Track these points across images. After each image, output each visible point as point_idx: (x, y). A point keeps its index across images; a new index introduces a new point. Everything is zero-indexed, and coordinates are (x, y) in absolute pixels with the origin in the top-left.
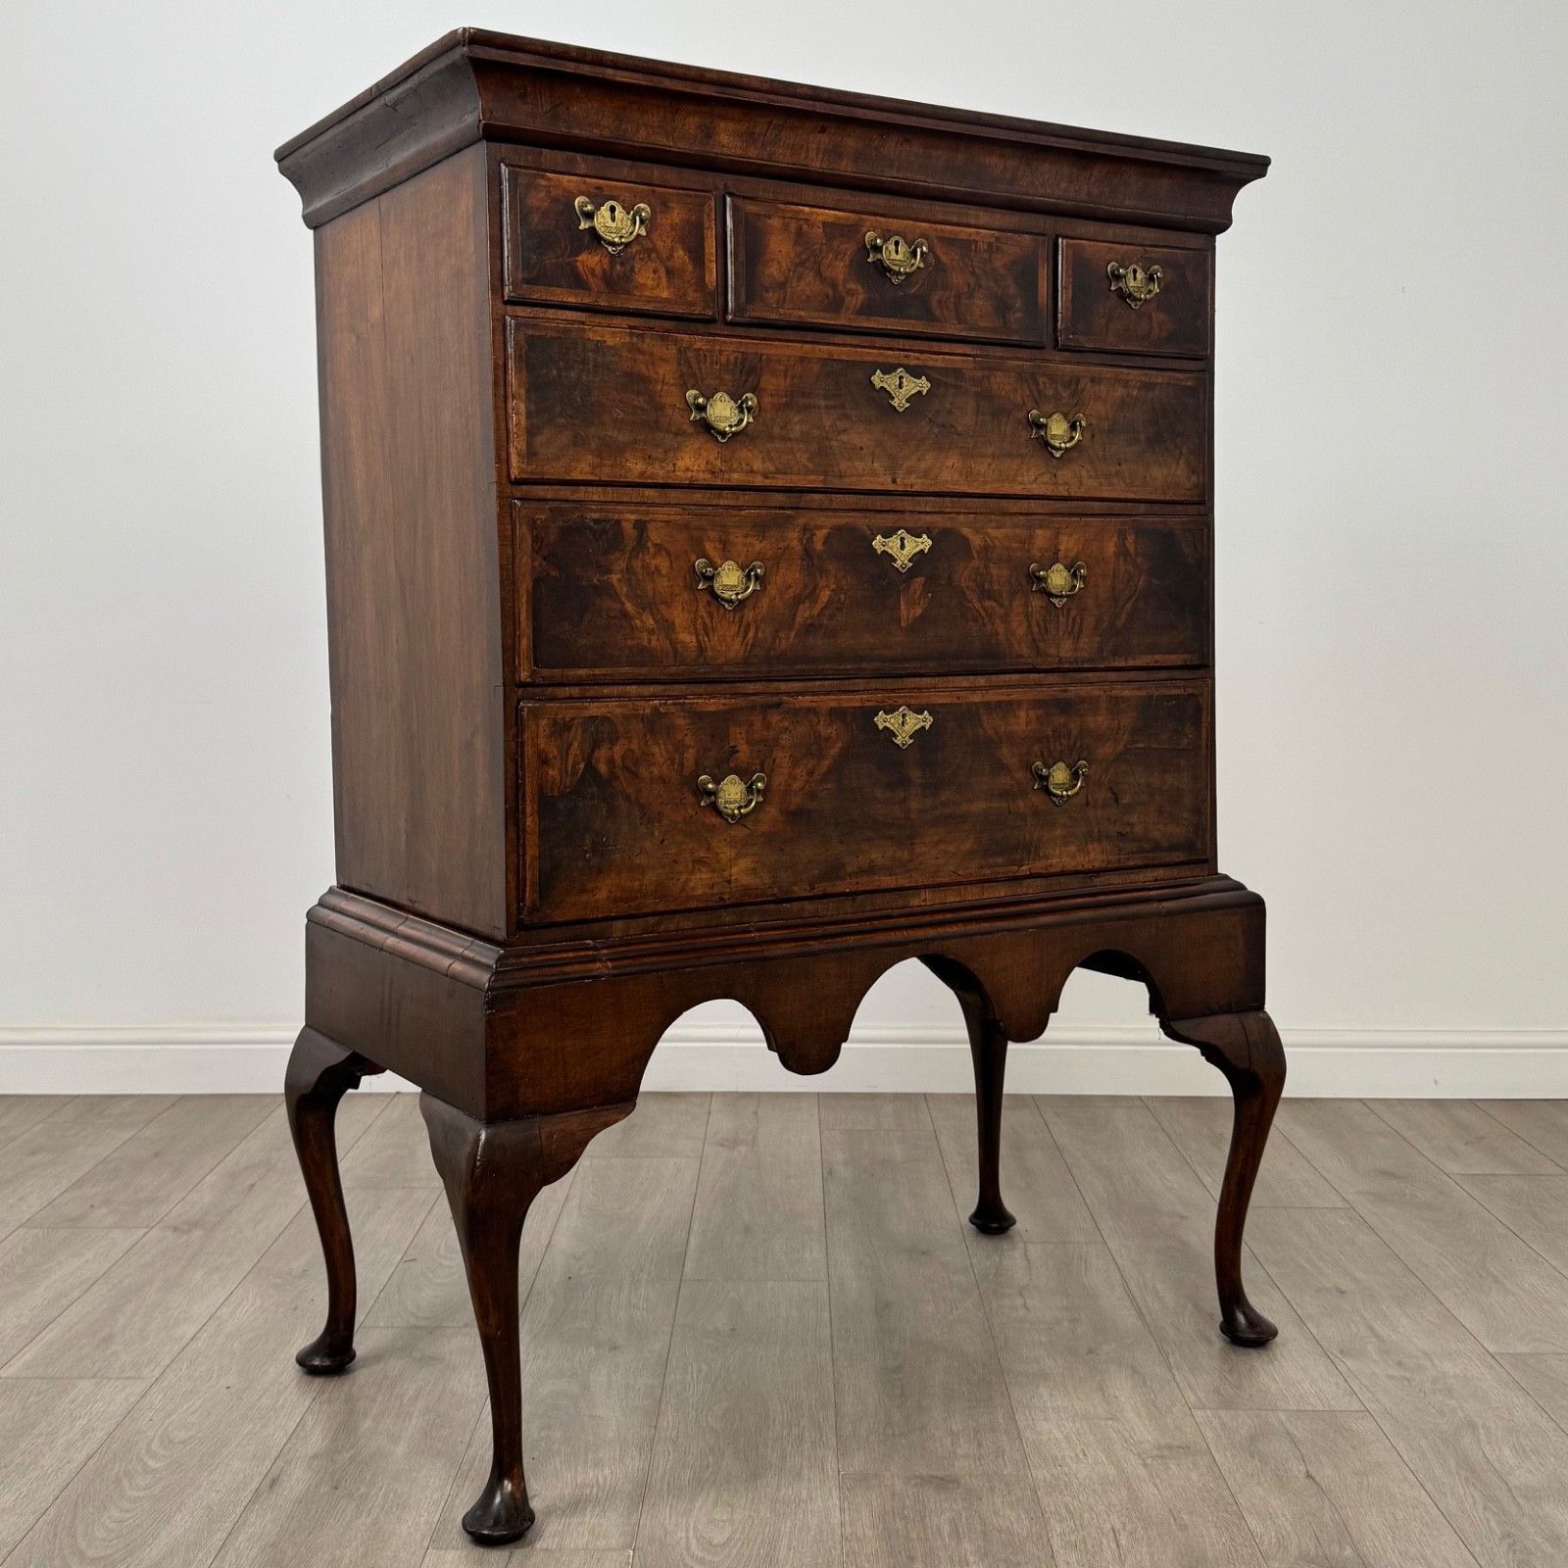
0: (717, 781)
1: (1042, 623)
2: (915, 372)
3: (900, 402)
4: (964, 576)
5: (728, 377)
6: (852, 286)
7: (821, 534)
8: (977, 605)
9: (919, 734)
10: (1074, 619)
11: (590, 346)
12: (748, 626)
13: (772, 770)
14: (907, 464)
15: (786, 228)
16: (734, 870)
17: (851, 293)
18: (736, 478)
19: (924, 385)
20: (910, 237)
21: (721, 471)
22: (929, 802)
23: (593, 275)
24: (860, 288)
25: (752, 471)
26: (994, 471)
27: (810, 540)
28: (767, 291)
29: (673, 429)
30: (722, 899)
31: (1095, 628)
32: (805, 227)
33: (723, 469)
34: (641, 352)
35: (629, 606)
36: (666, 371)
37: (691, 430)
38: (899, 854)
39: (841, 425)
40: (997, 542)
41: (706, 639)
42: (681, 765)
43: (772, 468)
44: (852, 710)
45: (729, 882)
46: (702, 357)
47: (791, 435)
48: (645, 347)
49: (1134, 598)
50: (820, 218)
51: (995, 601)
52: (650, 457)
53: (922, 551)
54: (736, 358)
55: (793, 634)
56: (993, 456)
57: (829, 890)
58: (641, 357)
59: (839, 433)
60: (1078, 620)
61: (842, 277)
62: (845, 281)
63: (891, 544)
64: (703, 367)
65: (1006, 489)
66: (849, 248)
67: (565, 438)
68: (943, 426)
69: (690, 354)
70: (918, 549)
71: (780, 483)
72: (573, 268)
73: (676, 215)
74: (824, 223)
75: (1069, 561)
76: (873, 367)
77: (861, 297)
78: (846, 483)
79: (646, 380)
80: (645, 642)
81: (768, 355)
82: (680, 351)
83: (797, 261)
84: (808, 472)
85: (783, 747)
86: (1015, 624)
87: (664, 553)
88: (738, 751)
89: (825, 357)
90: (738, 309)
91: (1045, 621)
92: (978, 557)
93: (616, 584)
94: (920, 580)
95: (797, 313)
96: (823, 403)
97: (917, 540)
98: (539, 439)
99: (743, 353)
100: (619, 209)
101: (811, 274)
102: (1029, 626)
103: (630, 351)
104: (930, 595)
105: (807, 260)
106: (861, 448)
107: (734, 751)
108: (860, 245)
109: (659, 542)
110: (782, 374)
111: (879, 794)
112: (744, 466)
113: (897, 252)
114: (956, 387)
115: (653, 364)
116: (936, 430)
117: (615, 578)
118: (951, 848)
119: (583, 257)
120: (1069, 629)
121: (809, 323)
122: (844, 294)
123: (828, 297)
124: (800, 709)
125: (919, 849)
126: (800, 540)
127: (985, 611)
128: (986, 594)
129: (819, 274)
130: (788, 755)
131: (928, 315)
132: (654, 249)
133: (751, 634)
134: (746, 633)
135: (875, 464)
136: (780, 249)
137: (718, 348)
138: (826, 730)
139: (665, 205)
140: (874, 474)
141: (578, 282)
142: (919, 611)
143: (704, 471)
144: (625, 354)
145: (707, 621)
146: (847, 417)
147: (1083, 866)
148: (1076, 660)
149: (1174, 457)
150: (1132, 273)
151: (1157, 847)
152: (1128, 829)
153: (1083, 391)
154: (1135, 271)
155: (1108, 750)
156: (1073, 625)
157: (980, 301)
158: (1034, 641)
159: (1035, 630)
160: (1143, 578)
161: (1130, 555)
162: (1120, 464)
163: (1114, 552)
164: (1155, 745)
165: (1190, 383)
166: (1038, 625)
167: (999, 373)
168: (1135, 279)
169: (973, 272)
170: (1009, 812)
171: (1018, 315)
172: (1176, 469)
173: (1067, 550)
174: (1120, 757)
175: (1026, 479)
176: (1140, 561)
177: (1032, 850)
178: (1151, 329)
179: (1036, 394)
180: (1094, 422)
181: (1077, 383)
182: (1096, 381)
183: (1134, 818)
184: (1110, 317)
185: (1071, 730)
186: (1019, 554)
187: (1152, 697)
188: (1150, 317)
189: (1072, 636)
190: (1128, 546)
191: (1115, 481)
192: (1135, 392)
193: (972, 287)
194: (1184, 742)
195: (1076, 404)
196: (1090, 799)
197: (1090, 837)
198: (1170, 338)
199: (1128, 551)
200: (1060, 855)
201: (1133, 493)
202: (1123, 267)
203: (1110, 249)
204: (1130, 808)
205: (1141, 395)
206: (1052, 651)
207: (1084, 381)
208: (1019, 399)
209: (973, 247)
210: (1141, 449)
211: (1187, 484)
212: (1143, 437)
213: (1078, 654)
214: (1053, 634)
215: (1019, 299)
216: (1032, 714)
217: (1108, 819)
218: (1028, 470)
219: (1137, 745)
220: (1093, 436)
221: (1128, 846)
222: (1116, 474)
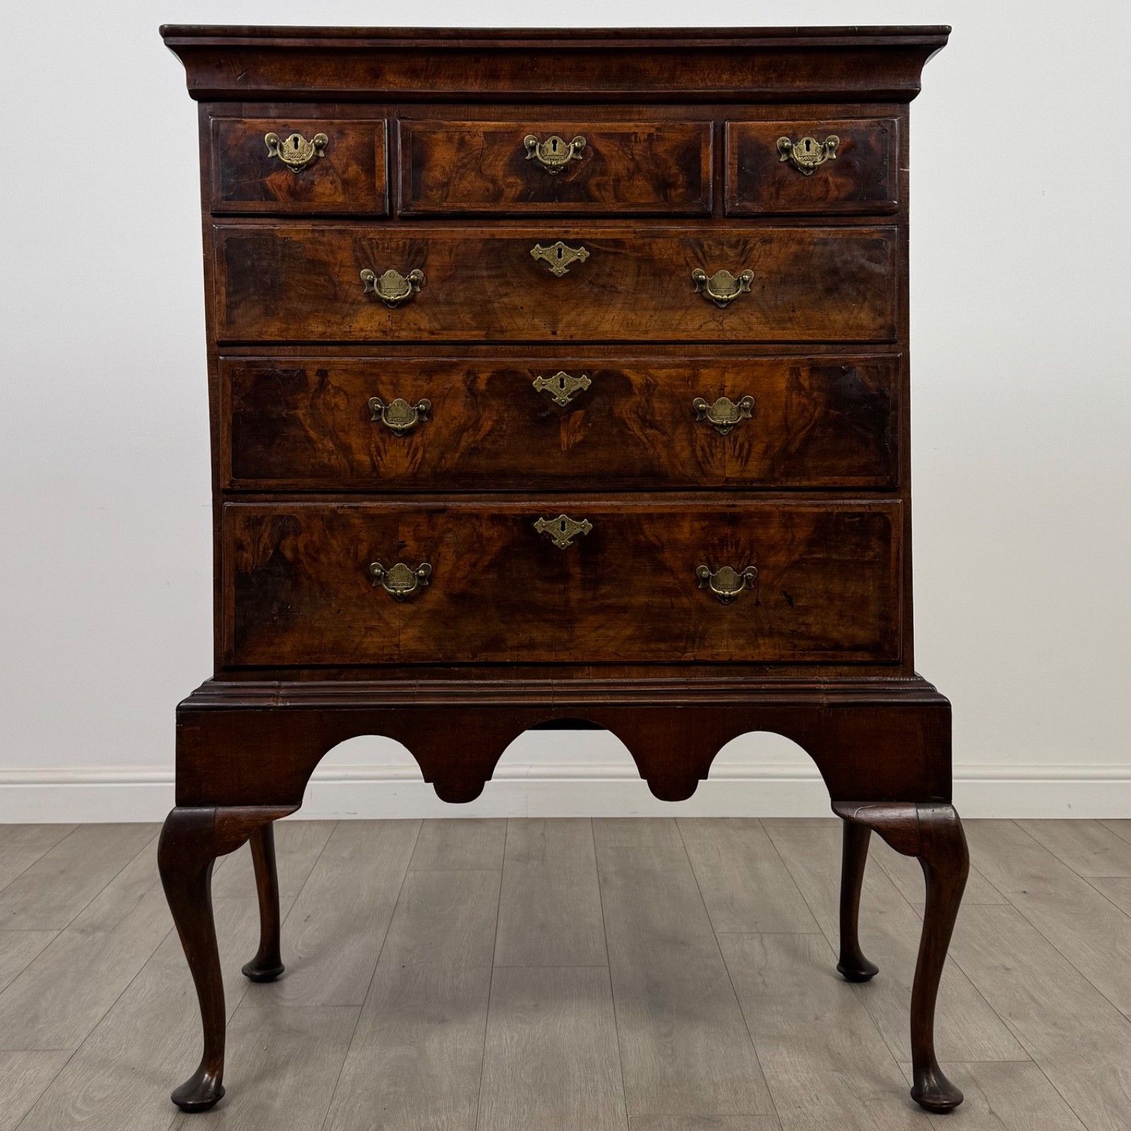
0: (387, 567)
1: (708, 450)
2: (573, 244)
3: (560, 269)
4: (624, 408)
5: (397, 258)
6: (511, 180)
7: (483, 377)
8: (639, 433)
9: (577, 537)
10: (742, 445)
11: (279, 242)
12: (417, 449)
13: (438, 561)
14: (567, 319)
15: (450, 139)
16: (402, 637)
17: (510, 185)
18: (404, 335)
19: (582, 254)
20: (568, 136)
21: (391, 330)
22: (590, 595)
23: (280, 190)
24: (519, 181)
25: (420, 330)
26: (656, 321)
27: (474, 382)
28: (432, 190)
29: (350, 300)
30: (391, 659)
31: (765, 453)
32: (467, 137)
33: (394, 328)
34: (320, 243)
35: (312, 434)
36: (345, 256)
37: (364, 300)
39: (502, 290)
40: (659, 380)
41: (379, 458)
42: (356, 554)
43: (438, 326)
44: (513, 517)
45: (398, 646)
46: (375, 245)
47: (456, 301)
48: (325, 239)
49: (809, 427)
50: (482, 129)
51: (657, 429)
52: (329, 322)
53: (581, 389)
54: (405, 243)
55: (458, 455)
56: (655, 309)
57: (490, 659)
58: (322, 247)
59: (501, 296)
60: (746, 444)
61: (501, 173)
62: (505, 176)
63: (552, 384)
64: (375, 251)
65: (669, 336)
66: (509, 150)
67: (258, 310)
68: (603, 286)
69: (364, 243)
70: (577, 387)
71: (445, 338)
72: (264, 186)
73: (352, 139)
74: (485, 133)
75: (736, 395)
76: (533, 242)
77: (520, 188)
78: (507, 337)
79: (325, 264)
80: (326, 461)
81: (433, 239)
82: (355, 241)
83: (459, 164)
84: (471, 329)
85: (447, 544)
87: (342, 393)
88: (406, 546)
89: (488, 237)
90: (406, 205)
91: (710, 446)
92: (640, 393)
93: (301, 417)
94: (580, 412)
95: (458, 205)
96: (485, 273)
97: (577, 379)
98: (236, 312)
99: (411, 239)
100: (301, 138)
101: (473, 173)
102: (694, 451)
103: (312, 243)
104: (590, 424)
105: (468, 163)
106: (522, 308)
107: (403, 545)
108: (518, 147)
109: (337, 385)
110: (447, 253)
111: (539, 584)
112: (412, 326)
113: (555, 149)
114: (615, 254)
115: (332, 252)
116: (596, 290)
117: (300, 413)
118: (612, 633)
119: (273, 176)
120: (736, 453)
121: (471, 212)
122: (504, 187)
123: (488, 191)
124: (463, 514)
125: (580, 632)
126: (465, 382)
127: (646, 437)
128: (648, 423)
129: (480, 172)
130: (452, 550)
131: (591, 199)
132: (332, 167)
133: (419, 455)
134: (415, 455)
135: (535, 320)
136: (443, 155)
137: (388, 236)
138: (489, 531)
139: (342, 133)
140: (534, 328)
141: (268, 195)
142: (579, 438)
143: (376, 331)
144: (308, 246)
145: (381, 445)
146: (508, 284)
147: (753, 657)
148: (744, 480)
149: (856, 302)
150: (805, 145)
151: (837, 646)
152: (803, 628)
153: (751, 250)
154: (808, 143)
155: (781, 558)
156: (741, 450)
157: (640, 182)
158: (698, 464)
159: (699, 454)
160: (819, 409)
161: (804, 389)
162: (793, 311)
163: (787, 387)
164: (835, 556)
165: (875, 236)
166: (703, 449)
167: (661, 240)
168: (808, 149)
169: (633, 159)
170: (673, 607)
171: (680, 190)
172: (859, 313)
173: (734, 386)
174: (794, 566)
175: (690, 327)
176: (815, 394)
177: (697, 640)
178: (828, 191)
179: (700, 255)
180: (764, 275)
181: (746, 243)
182: (766, 241)
183: (810, 619)
184: (780, 184)
185: (740, 539)
186: (682, 390)
187: (831, 514)
188: (826, 181)
189: (740, 460)
190: (801, 380)
191: (789, 325)
192: (811, 248)
193: (631, 171)
194: (870, 555)
195: (744, 262)
196: (761, 600)
197: (760, 633)
198: (850, 198)
199: (803, 386)
200: (727, 646)
201: (809, 335)
202: (795, 140)
203: (780, 127)
204: (806, 610)
205: (819, 249)
206: (718, 472)
207: (753, 241)
208: (682, 261)
209: (633, 138)
210: (818, 297)
211: (872, 326)
212: (820, 286)
213: (746, 475)
214: (719, 457)
215: (681, 178)
216: (697, 525)
217: (781, 619)
218: (692, 320)
219: (815, 556)
220: (763, 287)
221: (803, 643)
222: (790, 319)
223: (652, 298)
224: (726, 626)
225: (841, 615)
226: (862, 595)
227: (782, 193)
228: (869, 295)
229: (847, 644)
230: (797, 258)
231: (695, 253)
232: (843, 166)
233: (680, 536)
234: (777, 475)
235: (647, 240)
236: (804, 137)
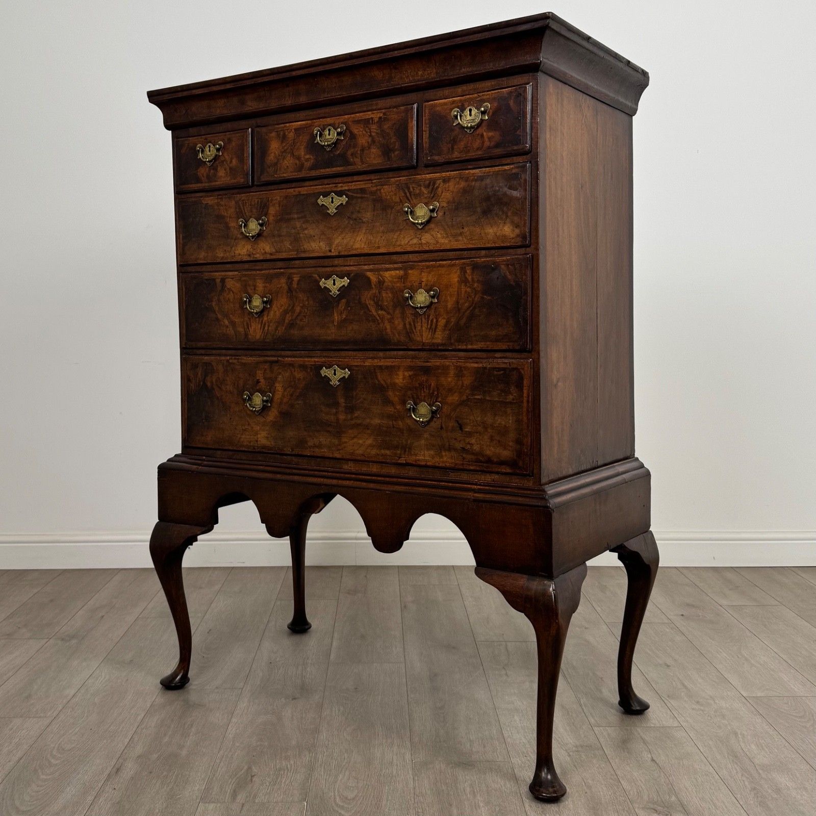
0: (251, 394)
1: (412, 324)
2: (339, 194)
3: (332, 210)
4: (367, 297)
5: (255, 211)
6: (308, 156)
7: (296, 279)
8: (375, 313)
9: (342, 380)
10: (432, 321)
11: (203, 206)
12: (265, 324)
14: (337, 241)
15: (278, 136)
16: (259, 436)
17: (307, 160)
18: (258, 256)
19: (344, 199)
20: (337, 125)
21: (253, 254)
22: (349, 417)
23: (203, 176)
24: (311, 157)
26: (384, 240)
27: (291, 283)
28: (269, 168)
29: (234, 237)
30: (254, 448)
31: (446, 326)
32: (287, 133)
33: (254, 252)
34: (221, 205)
35: (219, 316)
36: (232, 211)
38: (333, 440)
39: (305, 226)
40: (386, 279)
41: (248, 330)
43: (274, 250)
44: (310, 366)
46: (245, 204)
47: (282, 234)
48: (223, 203)
49: (471, 308)
50: (294, 127)
51: (385, 311)
52: (225, 251)
53: (344, 286)
54: (258, 201)
55: (284, 328)
57: (300, 453)
58: (222, 208)
59: (304, 230)
60: (435, 320)
61: (303, 153)
62: (304, 155)
63: (328, 283)
64: (245, 208)
65: (391, 249)
66: (307, 138)
67: (195, 246)
68: (355, 219)
69: (240, 203)
70: (342, 285)
71: (278, 257)
72: (196, 175)
74: (295, 129)
75: (429, 287)
76: (319, 195)
77: (312, 161)
78: (307, 254)
79: (223, 217)
80: (225, 331)
81: (271, 197)
82: (236, 202)
83: (283, 150)
84: (290, 251)
85: (279, 382)
86: (396, 322)
87: (231, 292)
88: (260, 382)
89: (297, 193)
90: (258, 178)
91: (414, 322)
92: (375, 288)
93: (214, 306)
94: (344, 301)
95: (282, 175)
96: (296, 216)
97: (341, 280)
98: (186, 248)
99: (261, 198)
100: (211, 146)
101: (289, 155)
102: (405, 325)
103: (217, 206)
104: (349, 308)
105: (287, 149)
106: (314, 236)
107: (258, 382)
108: (311, 136)
109: (229, 287)
110: (278, 205)
112: (262, 251)
113: (329, 134)
114: (362, 198)
115: (226, 210)
116: (351, 222)
117: (213, 304)
118: (361, 442)
119: (200, 169)
120: (429, 326)
121: (288, 179)
122: (304, 161)
123: (296, 165)
124: (286, 364)
125: (344, 440)
126: (287, 283)
127: (379, 316)
128: (380, 307)
129: (293, 154)
131: (347, 163)
132: (225, 160)
133: (266, 328)
134: (264, 328)
135: (321, 243)
136: (275, 146)
137: (251, 198)
138: (298, 375)
139: (230, 140)
140: (320, 248)
141: (198, 181)
142: (344, 317)
143: (246, 255)
145: (248, 322)
146: (307, 221)
147: (439, 464)
148: (434, 344)
149: (501, 219)
150: (468, 112)
151: (489, 461)
152: (469, 447)
153: (438, 187)
154: (470, 110)
155: (454, 398)
156: (431, 325)
157: (374, 150)
158: (407, 333)
159: (408, 326)
160: (477, 296)
161: (469, 282)
162: (463, 228)
163: (458, 281)
164: (488, 398)
165: (514, 171)
166: (410, 324)
167: (386, 186)
168: (470, 115)
169: (370, 136)
170: (394, 427)
171: (397, 153)
172: (504, 226)
173: (427, 281)
174: (462, 403)
175: (403, 243)
176: (476, 285)
177: (407, 449)
178: (483, 142)
179: (408, 194)
180: (445, 205)
181: (434, 184)
182: (446, 180)
183: (473, 441)
184: (454, 141)
185: (431, 385)
186: (398, 285)
187: (485, 368)
188: (482, 136)
189: (431, 330)
190: (467, 276)
191: (460, 238)
192: (473, 183)
193: (370, 143)
194: (510, 397)
195: (433, 197)
196: (443, 426)
197: (442, 448)
198: (497, 146)
199: (467, 279)
200: (424, 455)
201: (472, 244)
202: (463, 110)
203: (454, 102)
204: (470, 434)
205: (478, 184)
206: (418, 339)
207: (438, 182)
208: (398, 200)
209: (371, 122)
210: (477, 217)
211: (512, 236)
212: (479, 210)
213: (435, 341)
214: (419, 329)
215: (397, 144)
216: (407, 374)
217: (455, 439)
218: (404, 238)
219: (476, 397)
220: (445, 213)
221: (469, 457)
222: (461, 234)
223: (381, 225)
224: (423, 442)
225: (492, 439)
226: (505, 426)
227: (455, 147)
228: (509, 214)
229: (495, 460)
230: (465, 191)
231: (405, 193)
232: (492, 124)
233: (397, 381)
234: (452, 341)
235: (379, 187)
236: (468, 106)
